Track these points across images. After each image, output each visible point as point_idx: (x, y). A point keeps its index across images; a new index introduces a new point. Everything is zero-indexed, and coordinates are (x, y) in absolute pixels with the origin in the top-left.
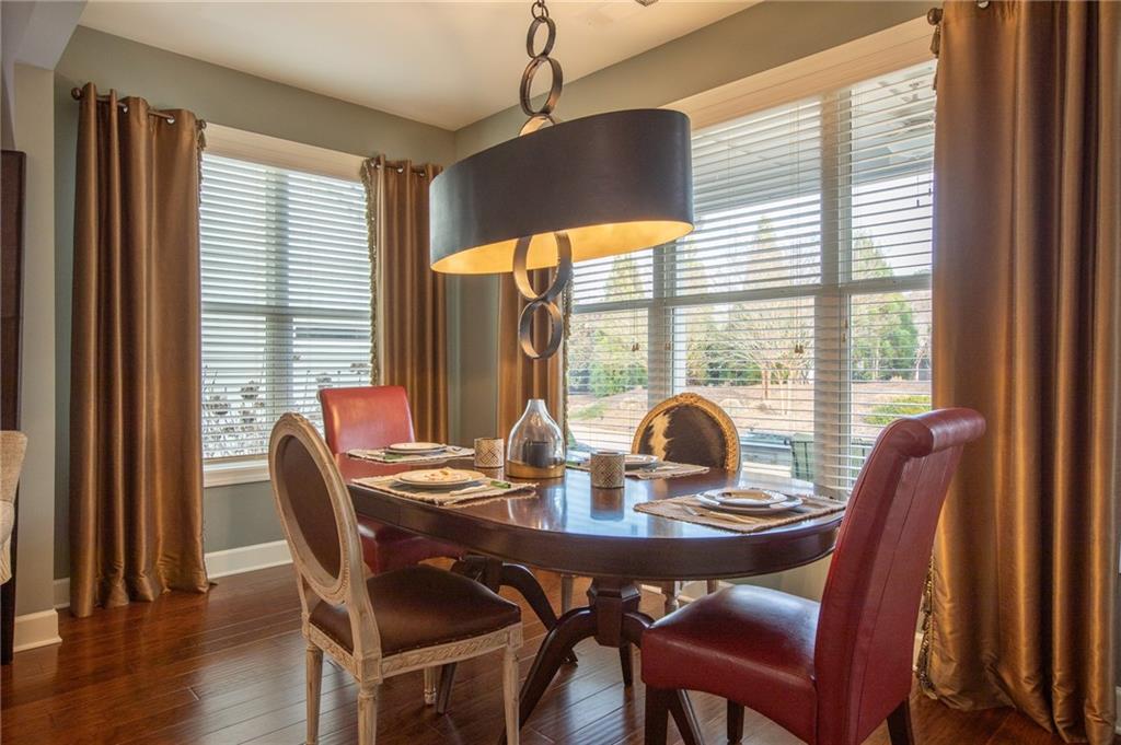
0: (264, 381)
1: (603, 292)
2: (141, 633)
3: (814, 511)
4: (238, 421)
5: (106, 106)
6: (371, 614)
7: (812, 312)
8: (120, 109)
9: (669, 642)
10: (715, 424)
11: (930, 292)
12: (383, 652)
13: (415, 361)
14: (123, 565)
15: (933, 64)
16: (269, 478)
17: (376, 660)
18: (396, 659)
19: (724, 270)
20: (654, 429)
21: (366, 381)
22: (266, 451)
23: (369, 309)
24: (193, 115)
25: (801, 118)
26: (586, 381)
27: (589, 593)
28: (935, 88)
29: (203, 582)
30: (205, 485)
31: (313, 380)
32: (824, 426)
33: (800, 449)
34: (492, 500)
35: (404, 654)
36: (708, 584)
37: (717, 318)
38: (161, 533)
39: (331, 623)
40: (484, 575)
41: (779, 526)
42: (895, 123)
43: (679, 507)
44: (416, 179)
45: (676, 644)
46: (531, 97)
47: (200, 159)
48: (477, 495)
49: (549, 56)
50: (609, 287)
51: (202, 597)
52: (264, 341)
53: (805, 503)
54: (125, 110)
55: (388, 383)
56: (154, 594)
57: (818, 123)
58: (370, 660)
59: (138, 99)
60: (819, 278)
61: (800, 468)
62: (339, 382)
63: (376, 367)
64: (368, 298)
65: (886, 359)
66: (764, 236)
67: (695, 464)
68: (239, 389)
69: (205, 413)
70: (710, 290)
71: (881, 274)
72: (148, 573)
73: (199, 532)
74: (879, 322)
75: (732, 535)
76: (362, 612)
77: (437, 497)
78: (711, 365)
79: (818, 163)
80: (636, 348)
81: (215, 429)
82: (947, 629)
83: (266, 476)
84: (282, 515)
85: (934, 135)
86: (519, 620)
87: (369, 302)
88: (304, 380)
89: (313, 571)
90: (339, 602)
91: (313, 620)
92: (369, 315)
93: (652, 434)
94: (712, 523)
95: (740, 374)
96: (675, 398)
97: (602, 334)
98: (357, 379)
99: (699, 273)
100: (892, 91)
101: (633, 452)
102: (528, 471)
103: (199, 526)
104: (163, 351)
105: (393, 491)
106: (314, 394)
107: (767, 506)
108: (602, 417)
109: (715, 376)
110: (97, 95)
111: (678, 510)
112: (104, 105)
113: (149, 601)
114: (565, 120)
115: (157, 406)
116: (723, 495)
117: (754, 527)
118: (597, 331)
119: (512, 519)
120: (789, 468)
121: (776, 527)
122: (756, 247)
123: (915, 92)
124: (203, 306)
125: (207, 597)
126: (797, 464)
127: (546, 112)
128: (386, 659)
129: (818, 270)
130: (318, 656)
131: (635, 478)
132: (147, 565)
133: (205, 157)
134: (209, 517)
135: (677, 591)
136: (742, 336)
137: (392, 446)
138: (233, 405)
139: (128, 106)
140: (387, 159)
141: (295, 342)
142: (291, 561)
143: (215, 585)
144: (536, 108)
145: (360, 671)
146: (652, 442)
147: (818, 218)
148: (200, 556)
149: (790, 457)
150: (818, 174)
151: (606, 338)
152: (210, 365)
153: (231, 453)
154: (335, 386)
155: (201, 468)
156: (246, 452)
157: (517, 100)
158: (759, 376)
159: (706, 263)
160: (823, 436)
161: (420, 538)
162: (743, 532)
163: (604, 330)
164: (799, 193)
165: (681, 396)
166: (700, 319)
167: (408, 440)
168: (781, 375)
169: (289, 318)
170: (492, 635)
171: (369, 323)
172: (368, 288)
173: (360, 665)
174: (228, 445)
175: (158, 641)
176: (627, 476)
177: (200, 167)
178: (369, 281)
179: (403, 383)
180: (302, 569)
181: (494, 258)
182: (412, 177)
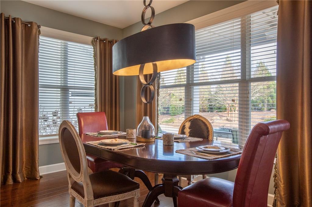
0: (60, 110)
1: (174, 81)
2: (17, 193)
3: (234, 153)
4: (51, 123)
5: (8, 20)
6: (90, 185)
7: (238, 88)
8: (12, 22)
9: (187, 195)
10: (205, 125)
11: (276, 82)
12: (94, 198)
13: (109, 103)
14: (11, 170)
15: (277, 7)
16: (59, 142)
17: (92, 200)
18: (98, 200)
19: (214, 74)
20: (186, 126)
21: (93, 110)
22: (58, 133)
23: (94, 87)
24: (37, 23)
25: (234, 25)
26: (168, 111)
27: (162, 179)
28: (278, 15)
29: (38, 176)
30: (39, 144)
31: (76, 110)
32: (242, 125)
33: (234, 133)
34: (130, 149)
35: (101, 198)
36: (203, 176)
37: (212, 90)
38: (24, 160)
39: (78, 189)
40: (129, 173)
41: (222, 157)
42: (267, 26)
43: (190, 151)
44: (110, 44)
45: (189, 196)
46: (145, 19)
47: (39, 38)
48: (125, 147)
49: (151, 6)
50: (176, 79)
51: (38, 181)
52: (60, 97)
53: (231, 150)
54: (14, 22)
55: (100, 111)
56: (21, 180)
57: (240, 26)
58: (90, 200)
59: (18, 18)
60: (240, 77)
61: (235, 139)
62: (84, 111)
63: (96, 106)
64: (94, 83)
65: (269, 103)
66: (227, 62)
67: (198, 138)
68: (52, 113)
69: (40, 121)
70: (210, 81)
71: (267, 75)
72: (20, 173)
73: (37, 159)
74: (267, 91)
75: (206, 160)
76: (87, 184)
77: (112, 148)
78: (210, 105)
79: (240, 40)
80: (181, 100)
81: (43, 126)
82: (282, 193)
83: (58, 141)
84: (63, 153)
85: (277, 30)
86: (139, 188)
87: (94, 84)
88: (73, 110)
89: (73, 171)
90: (80, 181)
91: (72, 188)
92: (94, 89)
93: (185, 128)
94: (199, 156)
95: (219, 108)
96: (193, 116)
97: (173, 95)
98: (91, 109)
99: (205, 75)
100: (267, 15)
101: (179, 134)
102: (143, 140)
103: (37, 157)
104: (26, 100)
105: (99, 146)
106: (75, 115)
107: (219, 151)
108: (173, 123)
109: (211, 109)
110: (5, 17)
111: (190, 152)
112: (7, 20)
113: (20, 182)
114: (156, 27)
115: (24, 118)
116: (205, 148)
117: (213, 158)
118: (172, 94)
119: (138, 155)
120: (231, 139)
121: (220, 158)
122: (225, 66)
123: (274, 15)
124: (39, 86)
125: (40, 181)
126: (233, 138)
127: (149, 24)
128: (95, 200)
129: (240, 74)
130: (74, 200)
131: (178, 142)
132: (19, 170)
133: (41, 37)
134: (40, 155)
135: (192, 179)
136: (220, 96)
137: (100, 131)
138: (50, 118)
139: (15, 21)
140: (100, 38)
141: (70, 98)
142: (66, 170)
143: (42, 177)
144: (146, 22)
145: (86, 204)
146: (185, 131)
147: (240, 57)
148: (37, 168)
149: (232, 136)
150: (240, 43)
151: (174, 96)
152: (42, 105)
153: (49, 134)
154: (83, 112)
155: (38, 139)
156: (54, 133)
157: (140, 19)
158: (226, 109)
159: (208, 72)
160: (241, 129)
161: (109, 161)
162: (209, 159)
163: (174, 94)
164: (233, 49)
165: (194, 116)
166: (206, 90)
167: (106, 130)
168: (233, 109)
169: (68, 89)
170: (130, 193)
171: (94, 91)
172: (94, 80)
173: (86, 202)
174: (48, 131)
175: (22, 195)
176: (175, 141)
177: (39, 41)
178: (94, 78)
179: (105, 111)
180: (69, 171)
181: (133, 71)
182: (108, 43)
